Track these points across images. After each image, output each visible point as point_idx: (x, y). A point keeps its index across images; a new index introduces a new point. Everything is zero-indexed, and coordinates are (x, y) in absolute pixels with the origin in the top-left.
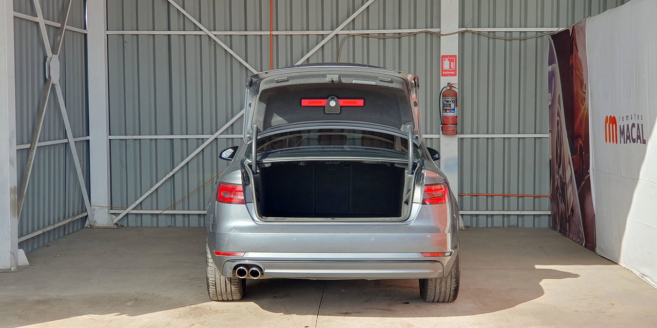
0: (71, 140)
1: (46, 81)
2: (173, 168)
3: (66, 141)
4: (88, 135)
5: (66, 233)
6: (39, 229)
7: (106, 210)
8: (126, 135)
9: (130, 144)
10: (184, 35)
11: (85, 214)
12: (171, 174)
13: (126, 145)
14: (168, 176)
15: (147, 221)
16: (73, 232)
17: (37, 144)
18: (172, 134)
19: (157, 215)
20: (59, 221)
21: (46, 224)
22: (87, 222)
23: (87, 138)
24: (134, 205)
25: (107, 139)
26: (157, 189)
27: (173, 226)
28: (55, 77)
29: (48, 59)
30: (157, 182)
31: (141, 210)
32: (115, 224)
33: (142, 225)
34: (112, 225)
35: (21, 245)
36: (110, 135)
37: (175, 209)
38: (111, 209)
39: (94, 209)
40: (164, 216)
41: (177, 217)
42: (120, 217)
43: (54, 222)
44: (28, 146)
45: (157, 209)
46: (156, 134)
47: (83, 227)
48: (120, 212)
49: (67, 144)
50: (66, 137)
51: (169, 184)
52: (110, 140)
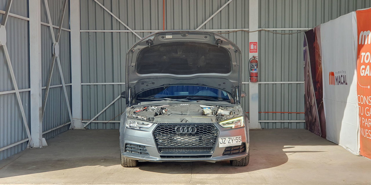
0: (64, 85)
1: (53, 55)
2: (114, 99)
3: (61, 85)
4: (71, 83)
5: (61, 132)
6: (49, 129)
7: (80, 121)
8: (90, 83)
9: (92, 87)
10: (120, 32)
11: (70, 123)
12: (113, 102)
13: (90, 88)
14: (111, 103)
15: (100, 127)
16: (64, 132)
17: (49, 87)
18: (113, 82)
19: (106, 123)
20: (58, 126)
21: (52, 127)
22: (70, 127)
23: (70, 84)
24: (94, 118)
25: (81, 84)
26: (105, 110)
27: (114, 129)
28: (57, 54)
29: (54, 44)
30: (106, 107)
31: (98, 120)
32: (85, 128)
33: (98, 129)
34: (83, 128)
35: (44, 136)
36: (82, 83)
37: (114, 120)
38: (82, 120)
39: (74, 120)
40: (109, 124)
41: (116, 124)
42: (87, 124)
43: (56, 126)
44: (45, 87)
45: (106, 120)
46: (105, 82)
47: (68, 129)
48: (87, 122)
49: (61, 87)
50: (61, 83)
51: (112, 107)
52: (82, 85)
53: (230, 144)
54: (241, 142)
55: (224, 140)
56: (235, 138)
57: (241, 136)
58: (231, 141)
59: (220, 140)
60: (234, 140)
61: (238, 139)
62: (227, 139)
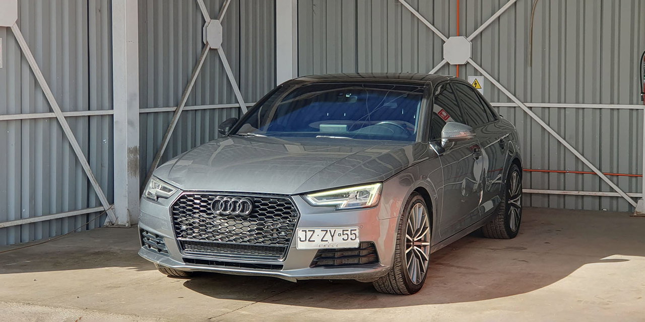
17: (182, 108)
44: (174, 109)
53: (327, 242)
54: (358, 241)
55: (309, 234)
56: (340, 231)
57: (356, 228)
58: (328, 237)
59: (300, 233)
60: (336, 235)
61: (349, 233)
62: (319, 232)
